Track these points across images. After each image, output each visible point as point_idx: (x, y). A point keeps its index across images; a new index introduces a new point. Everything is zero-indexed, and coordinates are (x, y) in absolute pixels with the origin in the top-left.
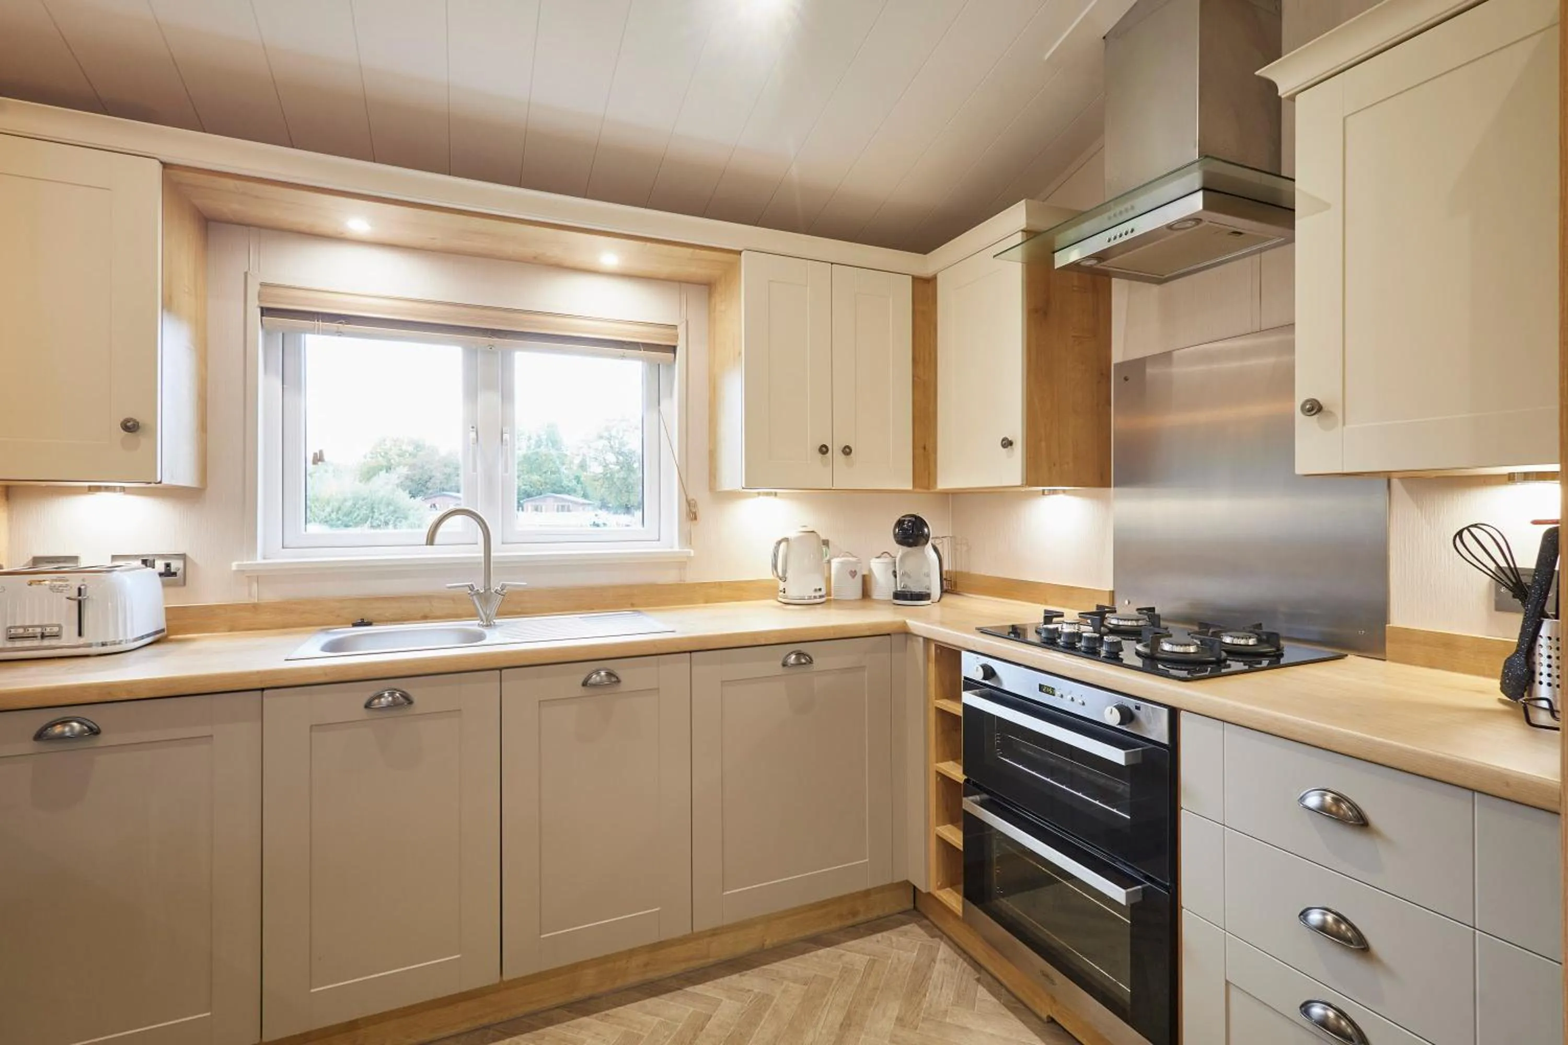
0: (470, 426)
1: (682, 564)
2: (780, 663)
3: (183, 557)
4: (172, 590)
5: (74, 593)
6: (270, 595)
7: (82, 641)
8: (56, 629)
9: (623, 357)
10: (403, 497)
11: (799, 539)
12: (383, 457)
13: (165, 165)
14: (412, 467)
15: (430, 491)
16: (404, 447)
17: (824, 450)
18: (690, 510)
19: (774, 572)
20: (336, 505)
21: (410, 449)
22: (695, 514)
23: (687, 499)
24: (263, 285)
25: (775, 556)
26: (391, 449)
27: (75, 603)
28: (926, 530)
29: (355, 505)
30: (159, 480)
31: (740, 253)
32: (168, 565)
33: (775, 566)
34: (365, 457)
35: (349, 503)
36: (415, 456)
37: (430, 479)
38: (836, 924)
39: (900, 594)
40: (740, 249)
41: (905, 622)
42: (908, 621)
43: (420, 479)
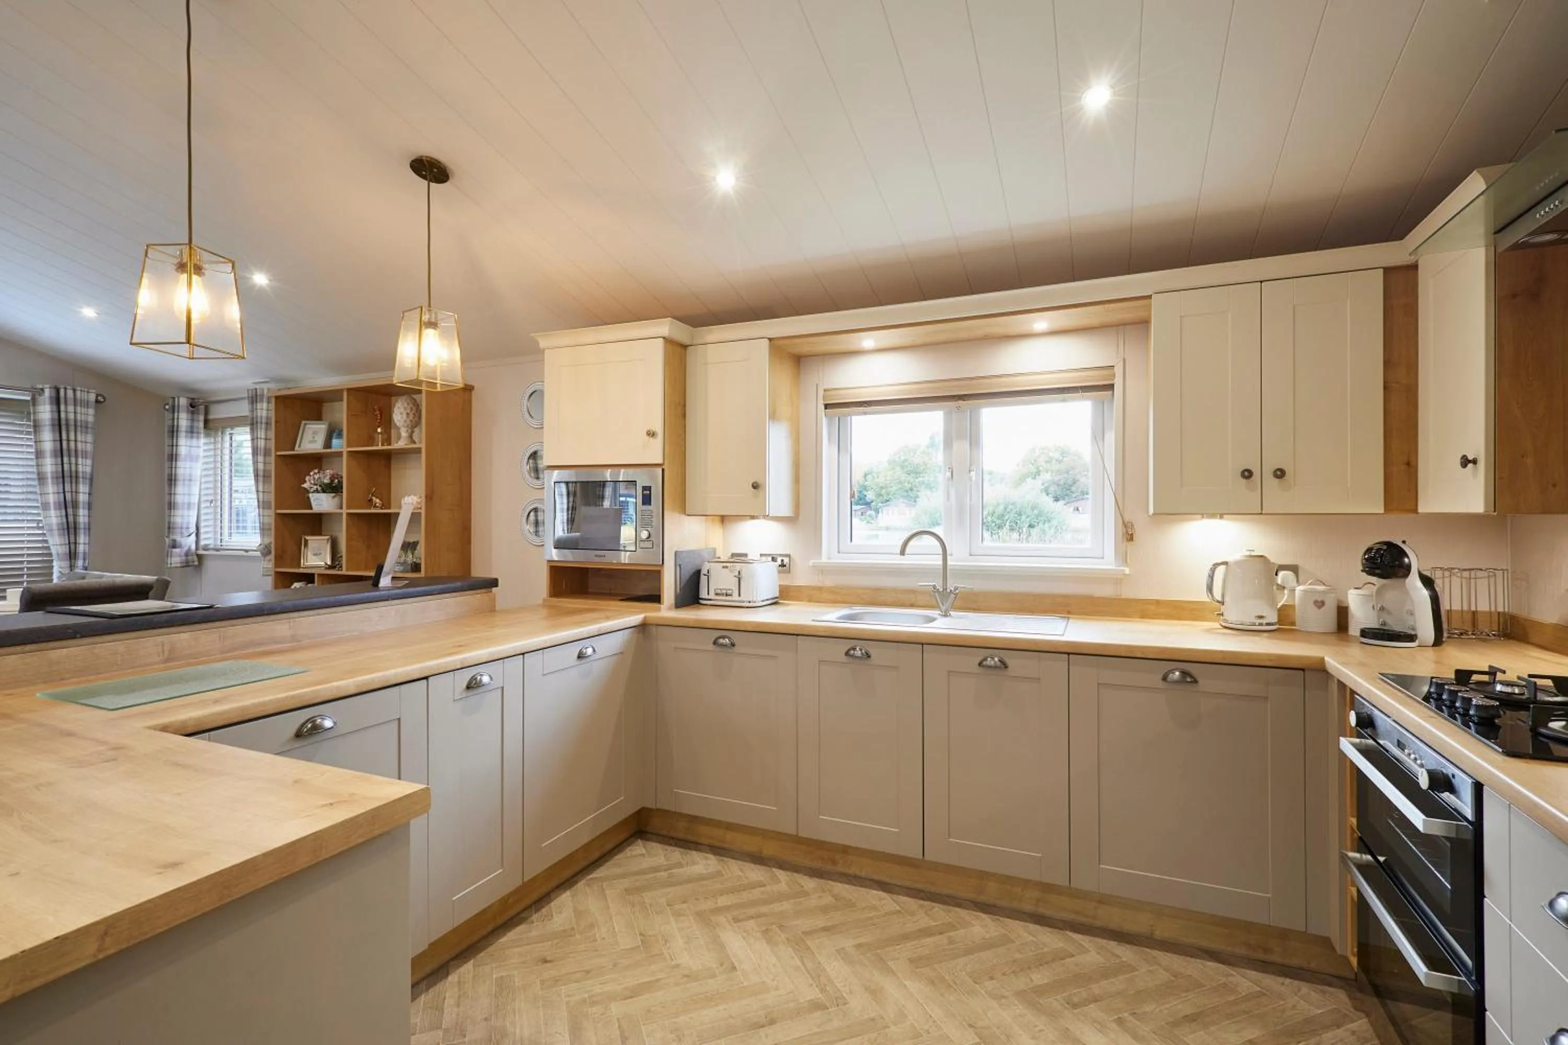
0: (948, 467)
1: (1118, 580)
2: (1161, 676)
3: (788, 556)
4: (783, 575)
5: (737, 574)
6: (828, 582)
7: (740, 599)
8: (730, 592)
9: (1064, 400)
10: (1047, 502)
11: (1238, 563)
12: (1033, 464)
13: (770, 339)
14: (1059, 472)
15: (1074, 495)
16: (1051, 454)
17: (1247, 474)
18: (1127, 532)
19: (1209, 594)
20: (991, 509)
21: (1057, 455)
22: (1132, 535)
23: (1124, 522)
24: (825, 390)
25: (1211, 577)
26: (1039, 456)
27: (737, 579)
28: (1406, 560)
29: (1005, 509)
30: (767, 514)
31: (1150, 297)
32: (782, 561)
33: (1210, 589)
34: (1018, 465)
35: (1001, 507)
36: (1060, 462)
37: (1074, 483)
38: (1243, 951)
39: (1368, 632)
40: (1149, 294)
41: (1323, 659)
42: (1326, 659)
43: (1065, 484)
